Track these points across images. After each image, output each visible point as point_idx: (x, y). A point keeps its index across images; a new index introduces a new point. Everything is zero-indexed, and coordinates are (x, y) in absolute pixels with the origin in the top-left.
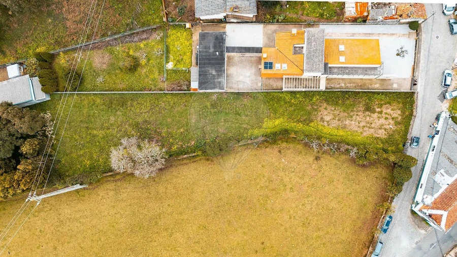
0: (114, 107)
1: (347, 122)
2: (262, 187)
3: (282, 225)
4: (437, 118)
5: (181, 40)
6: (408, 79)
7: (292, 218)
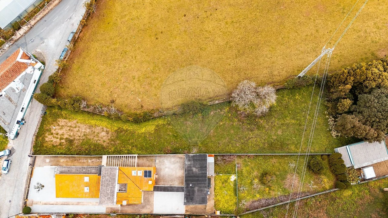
0: (279, 143)
1: (88, 130)
2: (157, 79)
3: (142, 52)
4: (17, 134)
5: (224, 200)
6: (37, 166)
7: (134, 57)
